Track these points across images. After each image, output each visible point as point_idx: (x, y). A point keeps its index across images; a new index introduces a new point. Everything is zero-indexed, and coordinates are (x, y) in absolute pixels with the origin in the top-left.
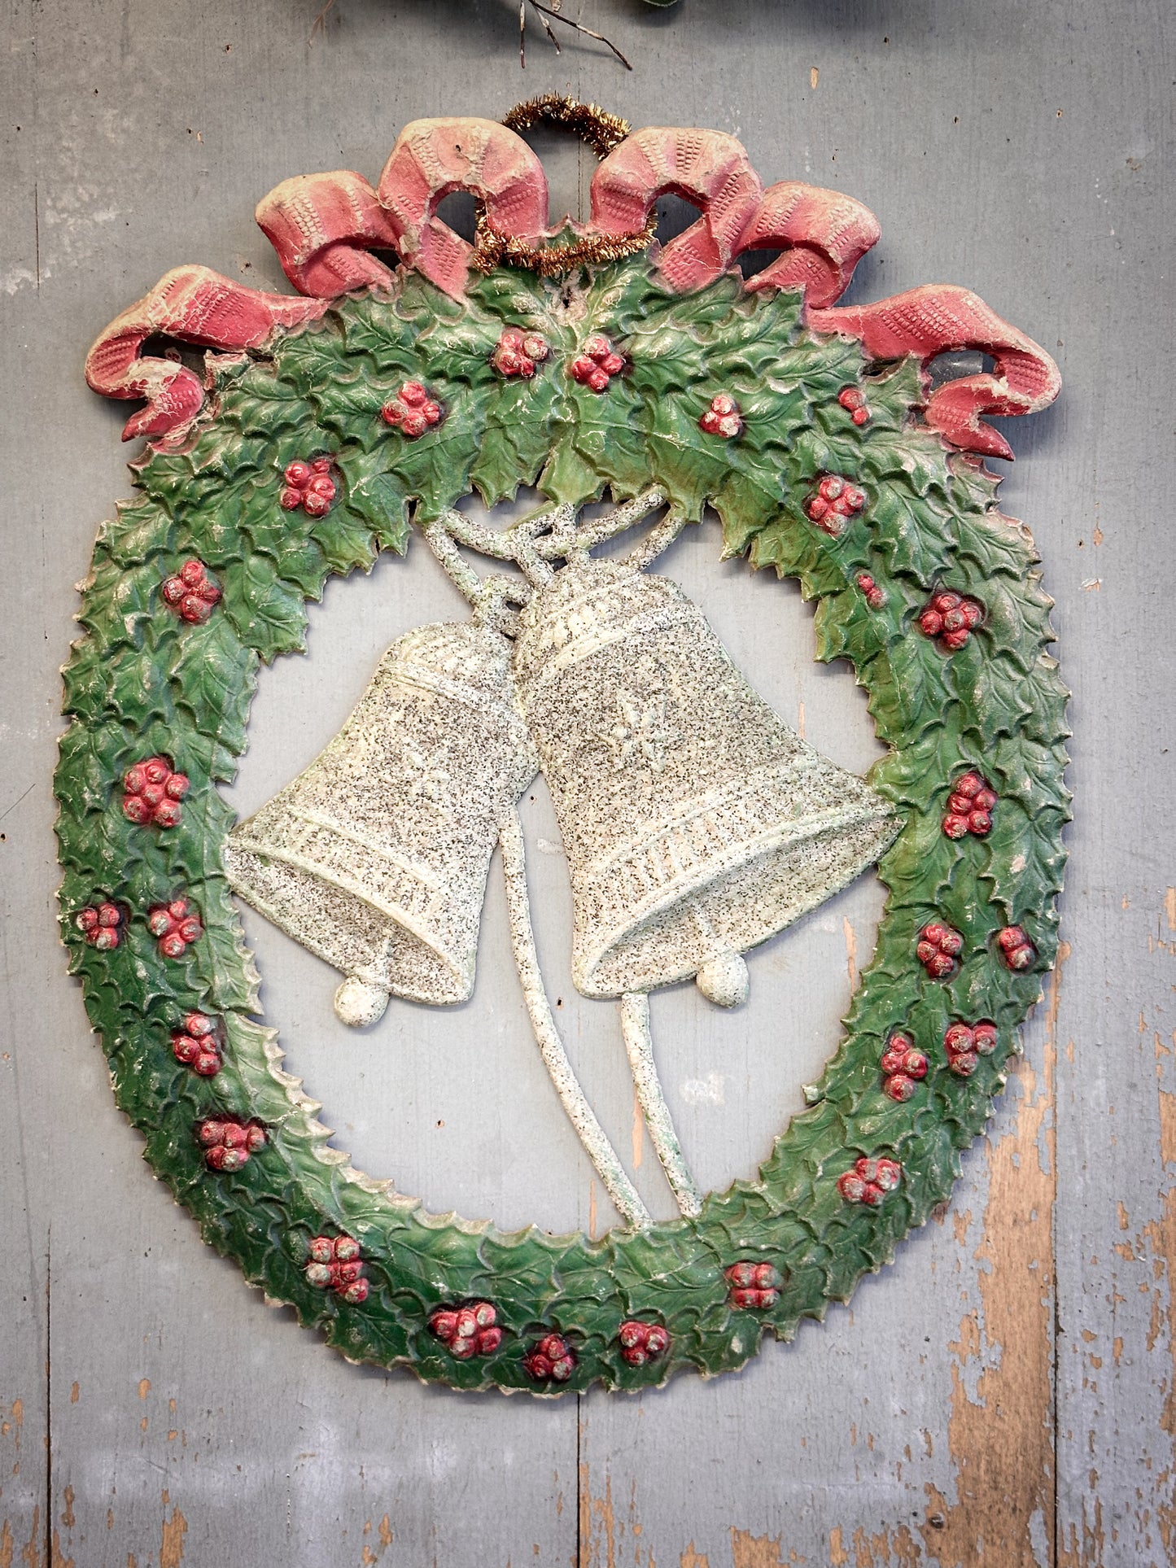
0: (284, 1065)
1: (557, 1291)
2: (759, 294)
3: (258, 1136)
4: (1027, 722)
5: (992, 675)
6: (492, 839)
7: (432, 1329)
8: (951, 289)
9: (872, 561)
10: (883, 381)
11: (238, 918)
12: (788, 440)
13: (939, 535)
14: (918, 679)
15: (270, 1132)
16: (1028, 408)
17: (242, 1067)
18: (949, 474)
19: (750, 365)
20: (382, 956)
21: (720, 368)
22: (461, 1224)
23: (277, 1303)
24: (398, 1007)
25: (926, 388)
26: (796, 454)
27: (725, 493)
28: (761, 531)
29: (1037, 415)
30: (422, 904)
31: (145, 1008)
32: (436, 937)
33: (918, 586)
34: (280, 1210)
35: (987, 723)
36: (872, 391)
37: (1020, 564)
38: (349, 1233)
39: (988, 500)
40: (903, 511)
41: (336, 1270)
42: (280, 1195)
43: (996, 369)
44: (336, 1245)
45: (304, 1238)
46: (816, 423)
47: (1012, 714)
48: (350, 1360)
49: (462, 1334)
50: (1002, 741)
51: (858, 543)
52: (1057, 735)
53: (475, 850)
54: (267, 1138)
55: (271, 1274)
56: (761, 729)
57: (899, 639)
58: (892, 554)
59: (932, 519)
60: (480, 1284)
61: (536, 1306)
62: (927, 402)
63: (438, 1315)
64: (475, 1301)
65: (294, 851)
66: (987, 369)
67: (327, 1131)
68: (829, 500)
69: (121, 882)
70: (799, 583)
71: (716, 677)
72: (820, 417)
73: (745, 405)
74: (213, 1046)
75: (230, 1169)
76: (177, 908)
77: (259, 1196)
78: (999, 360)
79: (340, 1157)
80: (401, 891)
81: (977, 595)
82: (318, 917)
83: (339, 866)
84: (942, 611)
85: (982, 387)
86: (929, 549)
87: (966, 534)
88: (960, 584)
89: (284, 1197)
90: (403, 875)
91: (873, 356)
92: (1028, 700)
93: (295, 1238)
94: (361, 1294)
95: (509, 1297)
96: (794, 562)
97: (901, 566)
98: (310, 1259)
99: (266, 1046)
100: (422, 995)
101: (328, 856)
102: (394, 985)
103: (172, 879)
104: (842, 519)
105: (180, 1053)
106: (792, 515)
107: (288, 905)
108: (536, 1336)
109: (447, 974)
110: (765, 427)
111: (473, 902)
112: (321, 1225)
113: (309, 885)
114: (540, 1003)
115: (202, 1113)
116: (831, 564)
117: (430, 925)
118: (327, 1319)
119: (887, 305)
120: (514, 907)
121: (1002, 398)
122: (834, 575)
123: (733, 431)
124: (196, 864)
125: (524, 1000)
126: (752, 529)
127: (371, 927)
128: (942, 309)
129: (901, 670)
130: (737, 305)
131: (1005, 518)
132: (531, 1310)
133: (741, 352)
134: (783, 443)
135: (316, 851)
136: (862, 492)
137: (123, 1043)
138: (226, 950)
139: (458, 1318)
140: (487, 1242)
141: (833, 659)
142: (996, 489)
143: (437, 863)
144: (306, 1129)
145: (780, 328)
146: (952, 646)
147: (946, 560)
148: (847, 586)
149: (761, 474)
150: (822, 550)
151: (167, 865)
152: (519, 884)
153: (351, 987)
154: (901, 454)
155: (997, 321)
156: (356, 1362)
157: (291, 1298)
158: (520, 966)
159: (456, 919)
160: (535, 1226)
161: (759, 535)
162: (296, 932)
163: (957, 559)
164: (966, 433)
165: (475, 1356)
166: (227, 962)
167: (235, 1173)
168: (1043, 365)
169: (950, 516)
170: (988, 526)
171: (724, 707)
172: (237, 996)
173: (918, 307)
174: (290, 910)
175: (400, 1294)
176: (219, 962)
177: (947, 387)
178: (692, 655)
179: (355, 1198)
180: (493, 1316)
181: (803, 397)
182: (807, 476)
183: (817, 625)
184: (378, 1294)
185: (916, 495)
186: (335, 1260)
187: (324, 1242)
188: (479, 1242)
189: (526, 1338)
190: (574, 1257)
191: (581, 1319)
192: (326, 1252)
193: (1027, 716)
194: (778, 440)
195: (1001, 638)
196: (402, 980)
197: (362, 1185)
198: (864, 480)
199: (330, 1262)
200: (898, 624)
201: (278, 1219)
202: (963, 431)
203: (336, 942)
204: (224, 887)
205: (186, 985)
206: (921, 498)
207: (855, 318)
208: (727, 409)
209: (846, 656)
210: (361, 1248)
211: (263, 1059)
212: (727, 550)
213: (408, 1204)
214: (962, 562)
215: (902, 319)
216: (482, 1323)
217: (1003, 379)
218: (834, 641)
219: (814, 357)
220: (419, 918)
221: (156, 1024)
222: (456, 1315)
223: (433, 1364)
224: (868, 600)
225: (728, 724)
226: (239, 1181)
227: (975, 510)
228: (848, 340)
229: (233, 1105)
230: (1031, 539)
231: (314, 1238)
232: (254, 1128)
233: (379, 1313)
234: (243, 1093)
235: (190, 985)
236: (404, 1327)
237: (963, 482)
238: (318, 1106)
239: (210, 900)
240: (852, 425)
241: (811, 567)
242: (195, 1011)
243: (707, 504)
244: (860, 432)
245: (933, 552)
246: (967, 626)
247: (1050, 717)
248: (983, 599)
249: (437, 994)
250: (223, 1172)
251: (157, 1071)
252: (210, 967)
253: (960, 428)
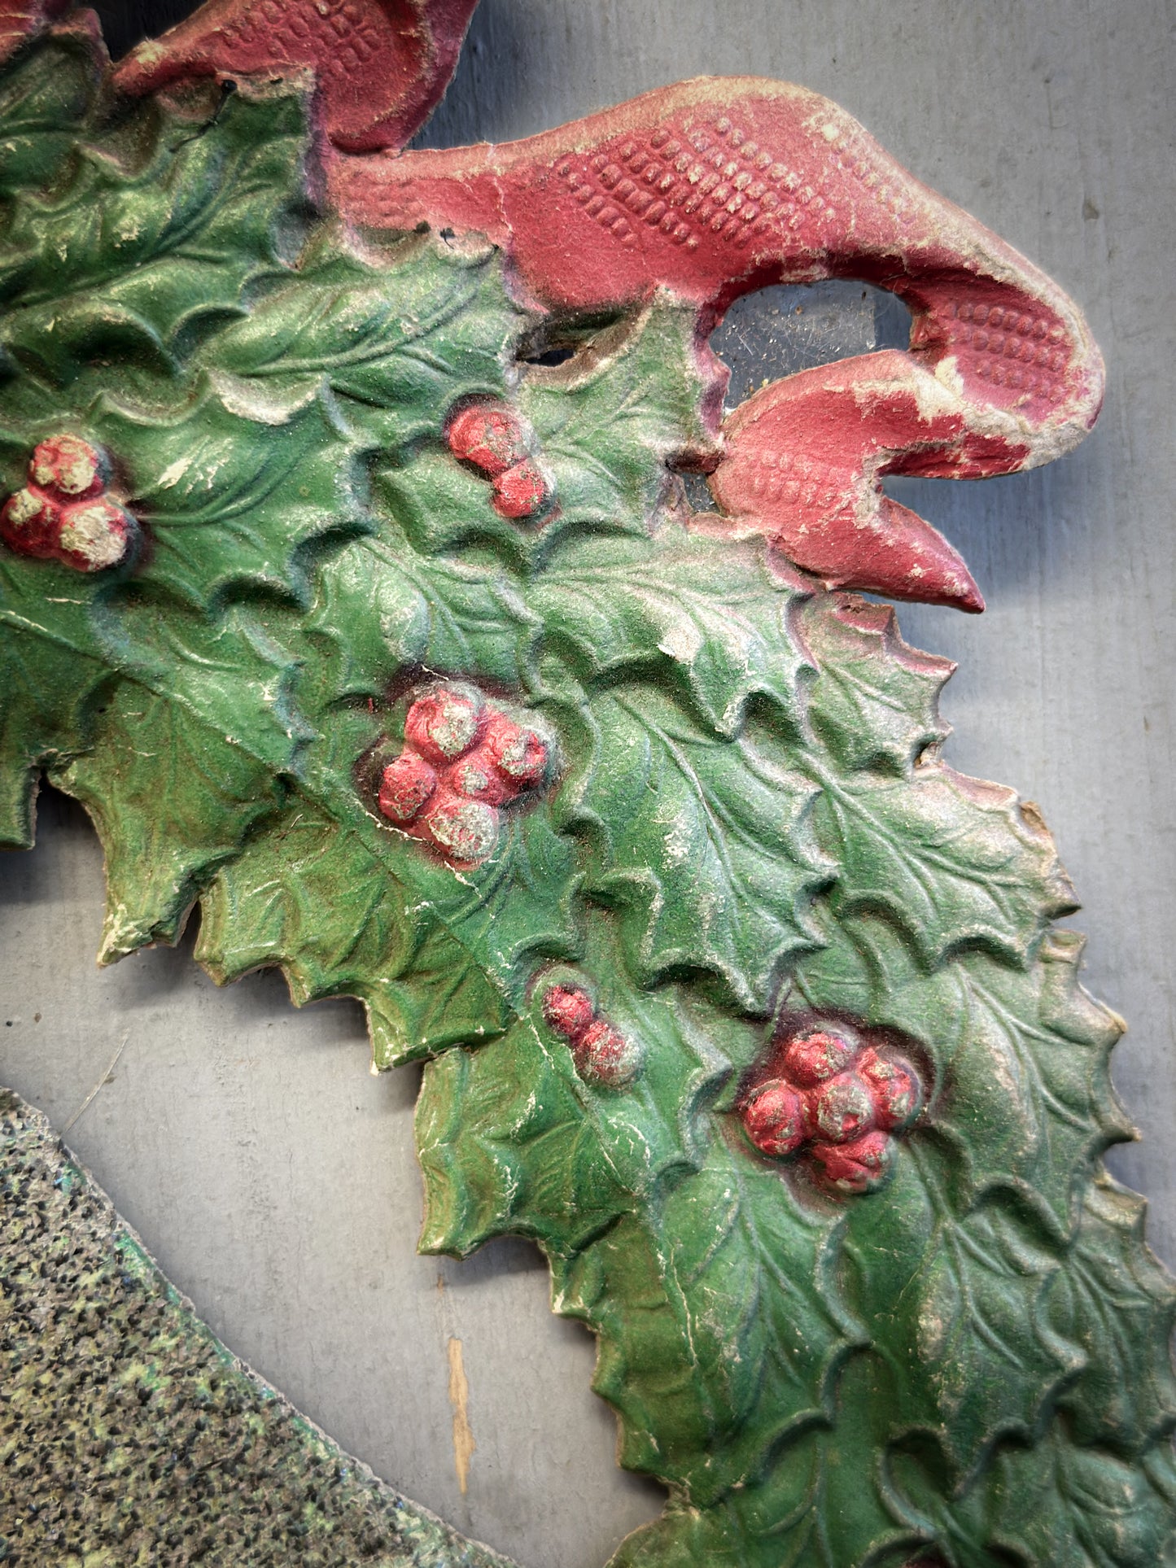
2: (165, 101)
4: (1076, 1396)
5: (966, 1265)
8: (770, 89)
9: (583, 935)
10: (582, 380)
12: (293, 573)
13: (783, 850)
14: (747, 1296)
16: (1022, 451)
18: (799, 661)
19: (150, 329)
21: (47, 341)
25: (713, 399)
26: (322, 615)
27: (102, 747)
28: (228, 860)
29: (1053, 469)
33: (730, 1007)
35: (964, 1412)
36: (553, 412)
37: (1022, 921)
39: (918, 733)
40: (667, 780)
43: (917, 336)
46: (379, 515)
47: (1032, 1378)
50: (1006, 1460)
51: (538, 888)
52: (1157, 1421)
56: (264, 1492)
57: (680, 1173)
58: (646, 914)
59: (762, 801)
62: (719, 442)
66: (891, 336)
68: (441, 761)
70: (359, 1008)
71: (109, 1338)
72: (394, 498)
73: (143, 459)
78: (922, 307)
81: (906, 1024)
84: (805, 1080)
85: (888, 389)
86: (756, 893)
87: (860, 841)
88: (854, 991)
91: (547, 301)
92: (1074, 1330)
96: (339, 953)
97: (674, 953)
104: (482, 818)
106: (324, 810)
110: (216, 535)
116: (454, 961)
119: (581, 141)
121: (948, 423)
122: (467, 988)
123: (111, 550)
126: (197, 858)
128: (750, 147)
129: (692, 1269)
130: (92, 139)
131: (965, 784)
133: (116, 290)
134: (282, 584)
136: (540, 727)
141: (482, 1242)
142: (936, 697)
145: (238, 212)
146: (843, 1184)
147: (807, 923)
148: (509, 1018)
149: (213, 683)
150: (427, 915)
154: (655, 606)
155: (913, 189)
161: (222, 874)
163: (840, 917)
164: (844, 532)
168: (1055, 321)
169: (812, 788)
170: (925, 814)
171: (140, 1434)
173: (674, 144)
177: (775, 394)
178: (23, 1279)
181: (333, 435)
182: (365, 685)
183: (423, 1142)
185: (709, 730)
193: (1073, 1379)
194: (264, 573)
195: (986, 1151)
198: (544, 689)
200: (676, 1129)
202: (836, 527)
206: (724, 740)
207: (482, 183)
208: (82, 475)
209: (519, 1230)
212: (119, 928)
214: (854, 924)
215: (627, 184)
217: (948, 365)
218: (478, 1189)
219: (359, 304)
224: (581, 1060)
225: (154, 1489)
227: (883, 764)
228: (466, 251)
230: (1046, 842)
237: (841, 683)
240: (494, 518)
241: (394, 966)
243: (44, 784)
244: (525, 540)
245: (769, 904)
246: (885, 1122)
247: (1136, 1372)
248: (923, 1034)
253: (824, 520)
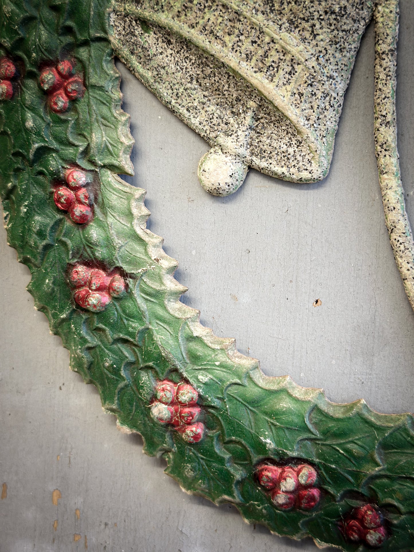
0: (150, 224)
1: (378, 465)
3: (119, 283)
6: (365, 13)
7: (257, 478)
11: (118, 83)
15: (130, 281)
17: (110, 220)
20: (244, 128)
22: (293, 388)
23: (126, 430)
24: (255, 180)
30: (287, 76)
31: (31, 156)
32: (298, 111)
34: (134, 351)
38: (191, 381)
41: (176, 411)
42: (134, 338)
44: (179, 389)
45: (152, 378)
48: (183, 490)
49: (283, 488)
53: (347, 24)
54: (127, 286)
55: (121, 404)
60: (305, 446)
61: (356, 475)
63: (264, 466)
64: (299, 461)
65: (170, 16)
67: (180, 287)
69: (17, 37)
74: (86, 197)
75: (91, 309)
76: (64, 66)
77: (116, 336)
79: (189, 312)
80: (268, 61)
82: (189, 85)
83: (212, 32)
89: (137, 340)
90: (272, 45)
93: (145, 378)
94: (196, 437)
95: (331, 463)
98: (154, 398)
99: (134, 204)
100: (279, 170)
101: (201, 22)
102: (254, 158)
103: (62, 38)
105: (58, 201)
107: (162, 71)
108: (355, 503)
109: (305, 150)
111: (339, 79)
112: (167, 370)
113: (184, 53)
114: (395, 188)
115: (74, 257)
117: (293, 98)
118: (167, 451)
120: (380, 86)
124: (84, 25)
125: (379, 183)
127: (238, 100)
132: (350, 478)
135: (191, 16)
137: (14, 187)
138: (105, 110)
139: (281, 474)
140: (316, 408)
143: (307, 34)
144: (162, 283)
151: (58, 25)
152: (389, 62)
153: (214, 156)
156: (189, 493)
157: (139, 430)
158: (379, 148)
159: (319, 94)
160: (363, 401)
162: (168, 99)
165: (293, 510)
166: (105, 122)
167: (97, 314)
172: (111, 154)
174: (164, 76)
175: (231, 442)
176: (97, 121)
179: (200, 350)
180: (314, 478)
184: (212, 438)
186: (175, 402)
187: (168, 385)
188: (308, 407)
189: (343, 503)
190: (399, 436)
191: (400, 496)
192: (169, 394)
196: (261, 154)
197: (207, 340)
199: (172, 403)
201: (131, 358)
203: (203, 112)
204: (108, 51)
205: (68, 140)
210: (200, 396)
211: (130, 215)
213: (246, 363)
216: (303, 482)
220: (282, 91)
221: (41, 173)
222: (280, 470)
223: (257, 509)
226: (100, 321)
229: (100, 253)
231: (160, 380)
232: (117, 276)
233: (211, 454)
234: (109, 244)
235: (71, 140)
236: (232, 471)
238: (174, 263)
239: (93, 61)
242: (75, 165)
249: (292, 170)
250: (87, 311)
251: (39, 214)
252: (88, 124)
